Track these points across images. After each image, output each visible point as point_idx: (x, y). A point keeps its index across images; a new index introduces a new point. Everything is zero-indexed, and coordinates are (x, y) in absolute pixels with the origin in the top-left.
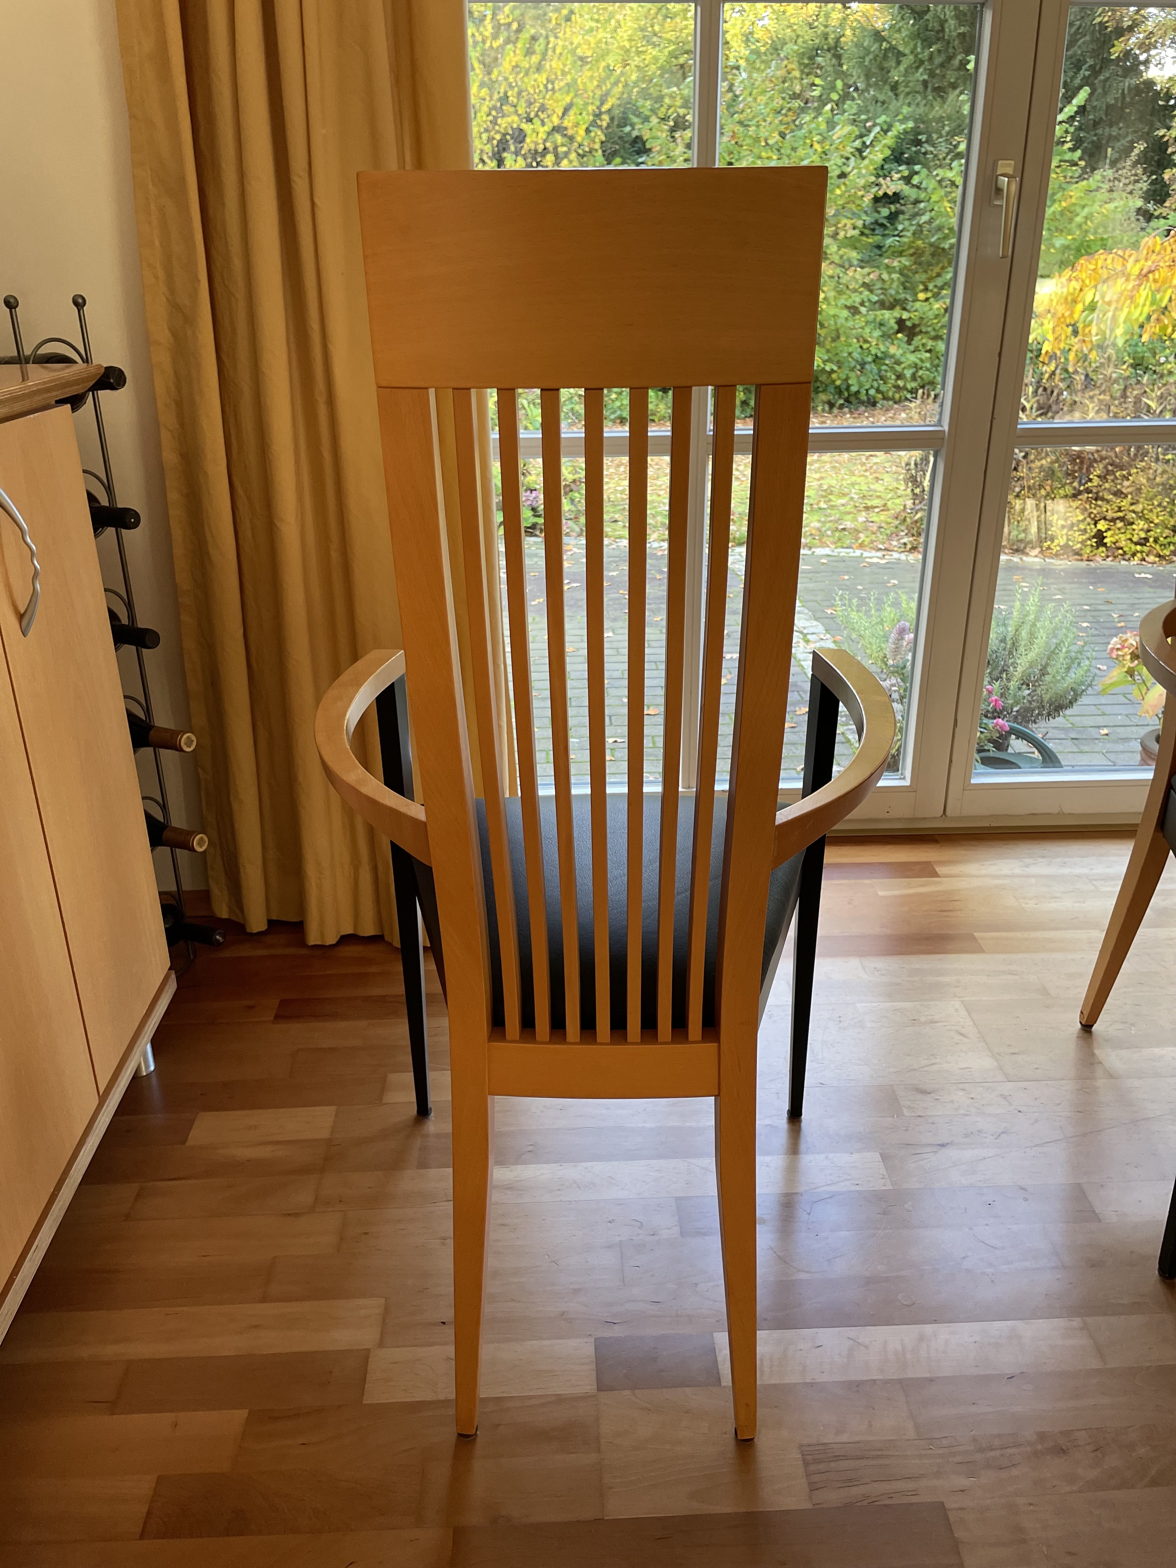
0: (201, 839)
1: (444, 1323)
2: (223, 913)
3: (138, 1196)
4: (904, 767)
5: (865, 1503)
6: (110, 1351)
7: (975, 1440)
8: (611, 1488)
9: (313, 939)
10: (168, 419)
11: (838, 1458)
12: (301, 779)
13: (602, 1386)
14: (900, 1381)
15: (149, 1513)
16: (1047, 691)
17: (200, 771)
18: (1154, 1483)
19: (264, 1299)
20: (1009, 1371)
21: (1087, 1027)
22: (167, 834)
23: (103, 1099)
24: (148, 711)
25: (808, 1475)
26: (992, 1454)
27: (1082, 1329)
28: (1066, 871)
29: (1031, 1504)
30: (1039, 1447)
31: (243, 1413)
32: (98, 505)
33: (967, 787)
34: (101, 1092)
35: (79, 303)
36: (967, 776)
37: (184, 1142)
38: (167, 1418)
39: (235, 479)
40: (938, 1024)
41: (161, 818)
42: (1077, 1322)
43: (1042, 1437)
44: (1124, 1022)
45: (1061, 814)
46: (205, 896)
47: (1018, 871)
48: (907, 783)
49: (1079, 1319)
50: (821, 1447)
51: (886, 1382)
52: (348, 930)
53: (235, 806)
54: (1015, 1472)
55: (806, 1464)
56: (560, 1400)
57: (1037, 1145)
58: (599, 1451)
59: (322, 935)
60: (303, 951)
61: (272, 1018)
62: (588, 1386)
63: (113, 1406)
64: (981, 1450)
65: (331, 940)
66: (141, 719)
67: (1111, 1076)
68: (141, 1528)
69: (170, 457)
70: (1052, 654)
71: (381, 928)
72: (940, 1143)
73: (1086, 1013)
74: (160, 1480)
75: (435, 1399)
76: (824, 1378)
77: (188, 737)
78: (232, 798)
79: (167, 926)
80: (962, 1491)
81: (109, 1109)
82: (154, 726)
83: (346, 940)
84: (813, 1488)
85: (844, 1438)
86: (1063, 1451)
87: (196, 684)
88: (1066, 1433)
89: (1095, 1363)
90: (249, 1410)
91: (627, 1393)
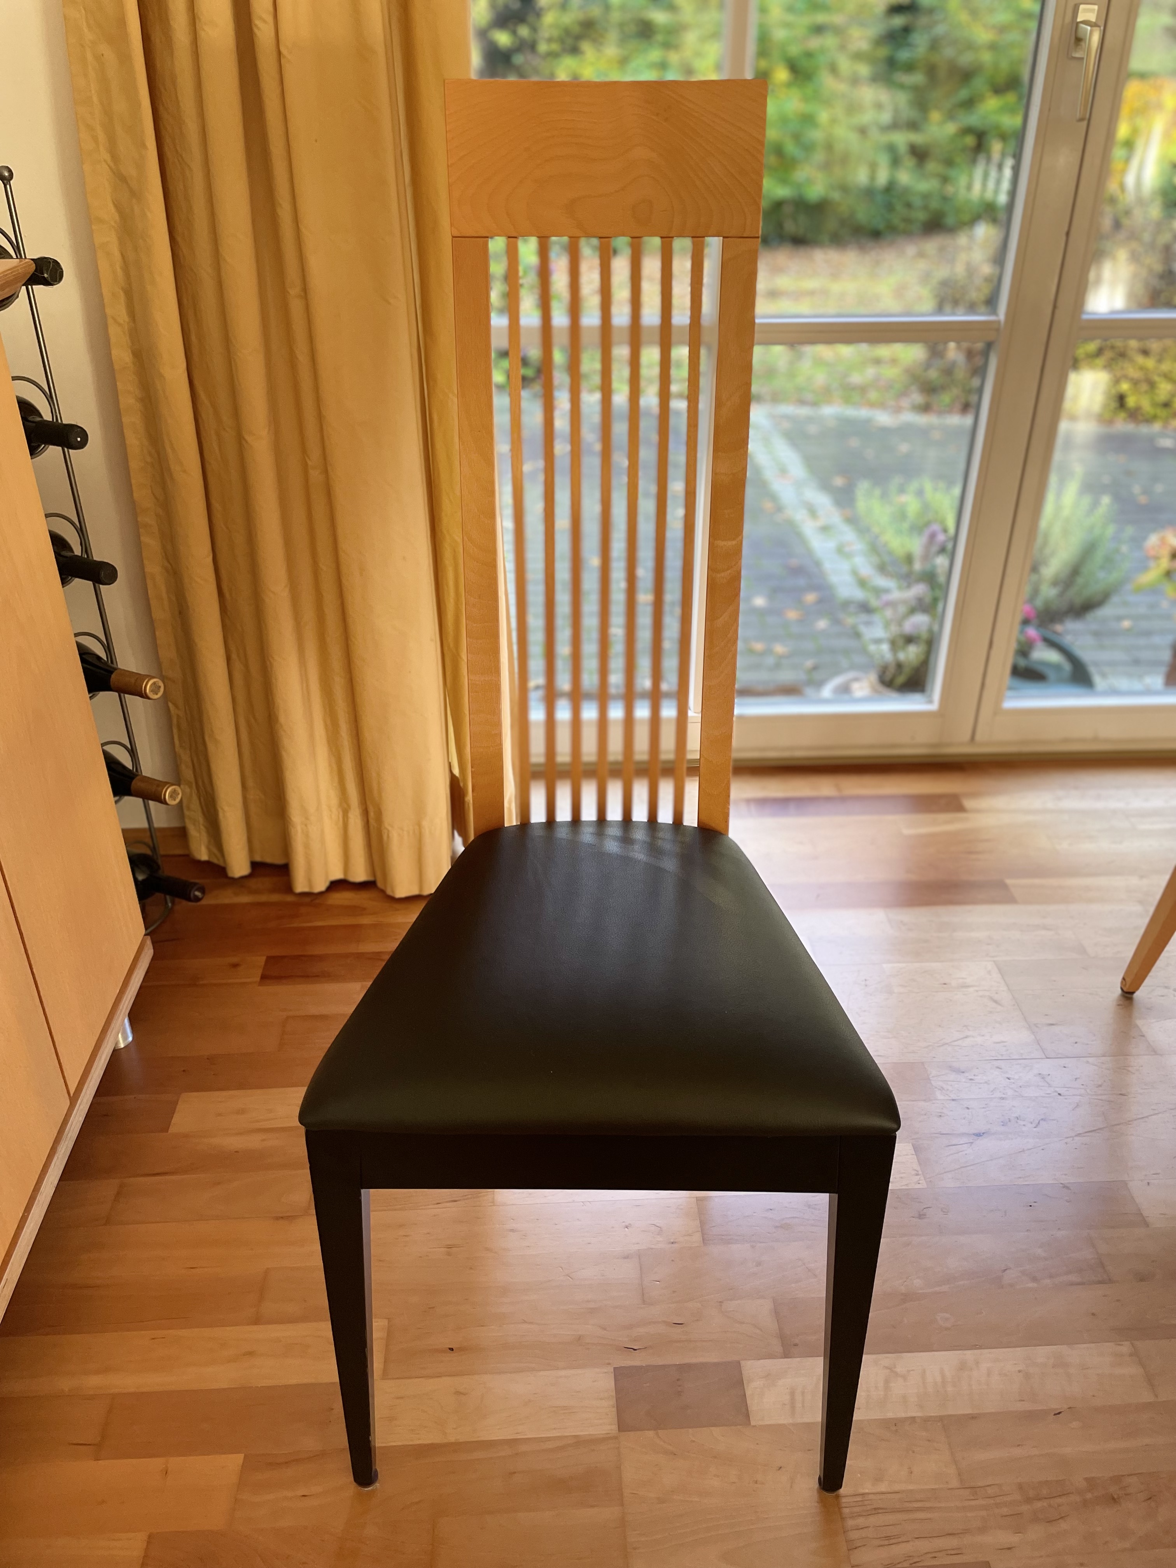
0: (174, 791)
1: (452, 1349)
2: (202, 854)
3: (118, 1194)
4: (932, 690)
5: (906, 1565)
6: (94, 1382)
7: (1020, 1487)
8: (635, 1549)
9: (300, 886)
10: (118, 310)
11: (876, 1511)
12: (282, 719)
13: (622, 1426)
14: (941, 1418)
17: (170, 705)
19: (257, 1321)
20: (1055, 1406)
21: (1128, 995)
22: (136, 784)
23: (73, 1100)
24: (108, 648)
25: (845, 1532)
26: (1039, 1505)
27: (1131, 1355)
28: (1100, 805)
29: (1081, 1564)
30: (1089, 1496)
31: (239, 1458)
32: (39, 419)
33: (998, 711)
34: (72, 1093)
35: (6, 176)
36: (999, 700)
37: (166, 1129)
38: (156, 1463)
39: (196, 382)
40: (971, 990)
41: (128, 763)
42: (1125, 1348)
43: (1091, 1483)
44: (1166, 987)
45: (1095, 739)
46: (182, 833)
47: (1050, 805)
48: (934, 707)
49: (1127, 1343)
50: (859, 1499)
51: (926, 1420)
52: (338, 875)
53: (211, 747)
54: (1064, 1525)
55: (843, 1519)
56: (579, 1442)
57: (1079, 1135)
58: (622, 1505)
59: (310, 882)
60: (289, 898)
61: (258, 979)
62: (607, 1425)
63: (99, 1450)
64: (1028, 1500)
65: (320, 886)
66: (99, 658)
67: (1154, 1051)
69: (122, 355)
71: (374, 873)
72: (976, 1132)
73: (1128, 980)
74: (150, 1538)
75: (445, 1441)
76: (860, 1416)
77: (154, 683)
78: (207, 738)
79: (140, 877)
80: (1009, 1549)
81: (81, 1107)
82: (115, 669)
83: (336, 885)
84: (852, 1547)
85: (883, 1487)
86: (1114, 1500)
87: (162, 613)
88: (1117, 1479)
89: (1146, 1397)
90: (245, 1455)
91: (651, 1434)
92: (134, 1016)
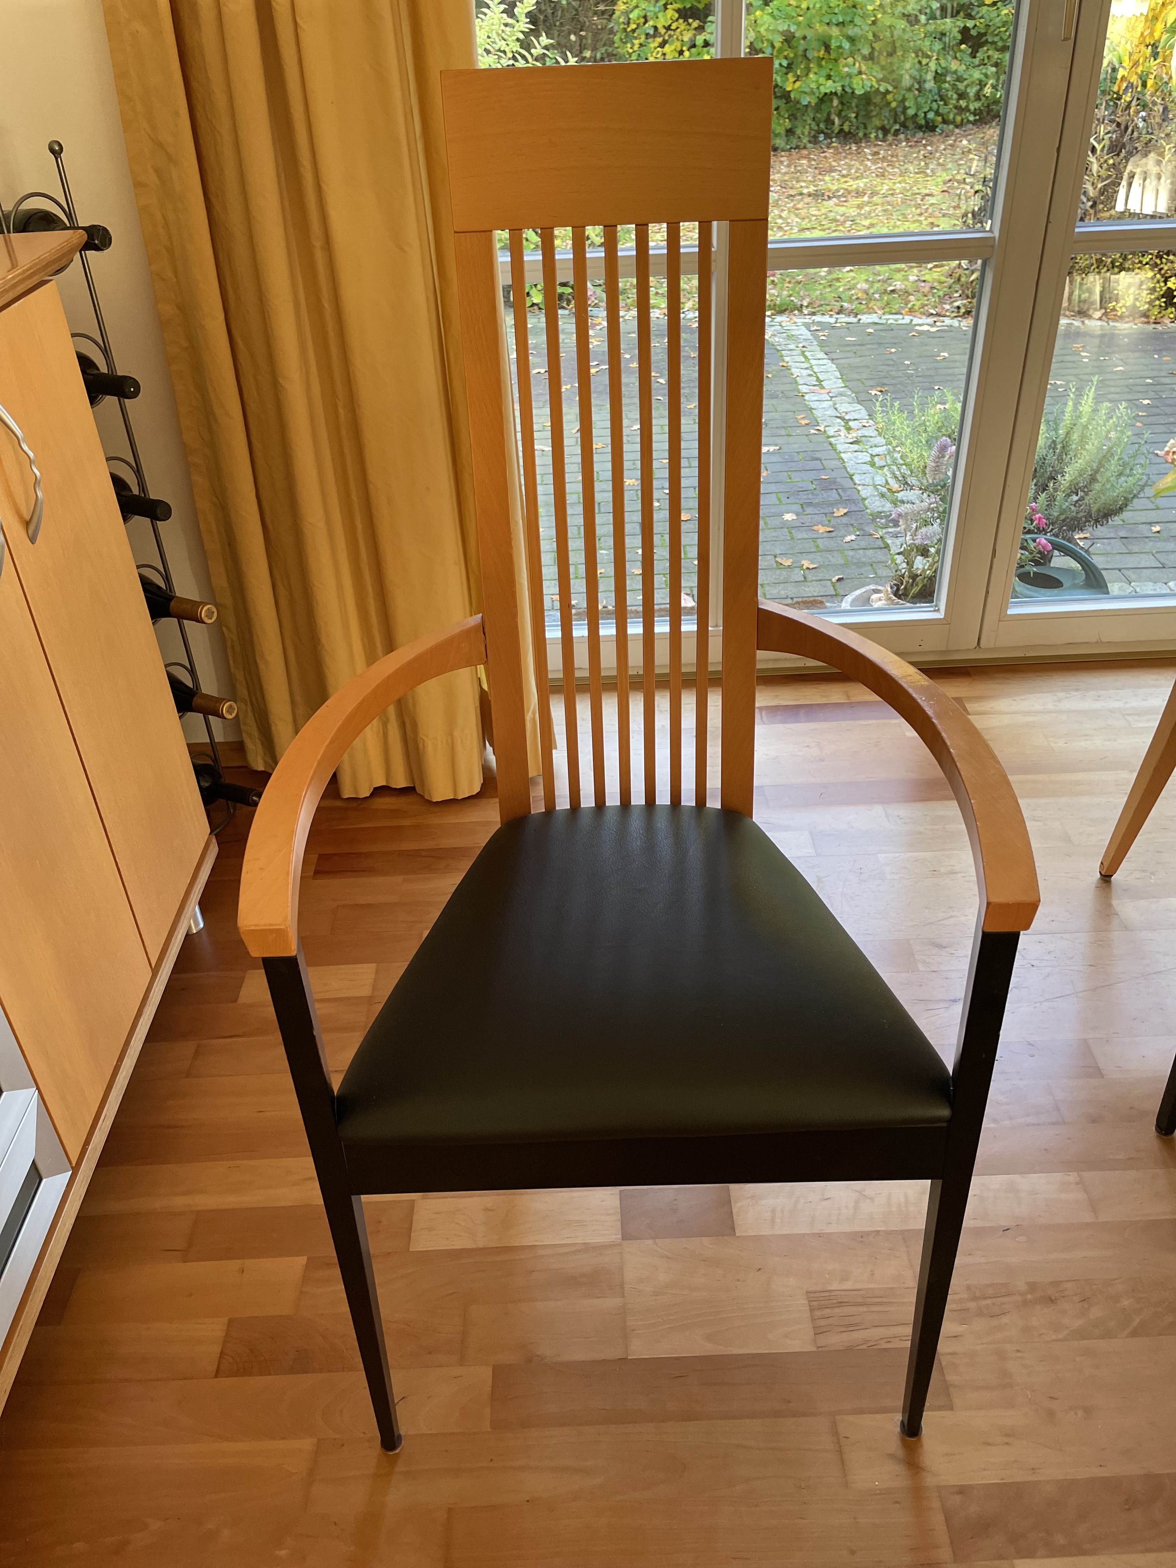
0: (231, 706)
2: (259, 765)
3: (196, 1053)
4: (938, 599)
5: (864, 1347)
6: (180, 1202)
7: (969, 1288)
8: (633, 1330)
9: (348, 791)
10: (161, 267)
11: (841, 1304)
12: (324, 640)
13: (626, 1236)
14: (902, 1232)
15: (222, 1354)
16: (1095, 500)
17: (224, 629)
18: (1134, 1334)
20: (1005, 1223)
21: (1106, 878)
22: (197, 701)
23: (155, 971)
24: (167, 578)
25: (813, 1320)
26: (983, 1303)
27: (1077, 1184)
28: (1098, 705)
29: (1018, 1351)
30: (1029, 1297)
31: (302, 1260)
32: (96, 372)
33: (1003, 617)
34: (153, 966)
35: (56, 150)
36: (1004, 607)
37: (236, 1001)
38: (234, 1264)
39: (235, 332)
40: (959, 875)
41: (189, 683)
42: (1072, 1177)
43: (1032, 1287)
44: (1143, 871)
45: (1099, 643)
46: (239, 747)
47: (1050, 706)
48: (940, 615)
49: (1075, 1174)
50: (826, 1294)
51: (889, 1233)
52: (381, 782)
53: (262, 666)
54: (1005, 1320)
55: (812, 1310)
56: (587, 1248)
57: (1047, 1000)
58: (623, 1296)
59: (356, 788)
60: (338, 803)
61: (312, 874)
62: (613, 1235)
63: (186, 1255)
64: (975, 1299)
65: (365, 793)
66: (159, 588)
67: (1126, 928)
68: (216, 1366)
69: (167, 309)
70: (1104, 459)
71: (412, 780)
72: (953, 998)
73: (1106, 864)
74: (230, 1322)
75: (474, 1246)
76: (832, 1229)
77: (208, 609)
78: (258, 660)
79: (206, 784)
80: (956, 1337)
81: (162, 978)
82: (174, 597)
83: (379, 791)
84: (818, 1332)
85: (848, 1285)
86: (1052, 1301)
87: (213, 545)
88: (1055, 1284)
89: (1087, 1217)
90: (309, 1259)
91: (650, 1242)
92: (204, 904)
